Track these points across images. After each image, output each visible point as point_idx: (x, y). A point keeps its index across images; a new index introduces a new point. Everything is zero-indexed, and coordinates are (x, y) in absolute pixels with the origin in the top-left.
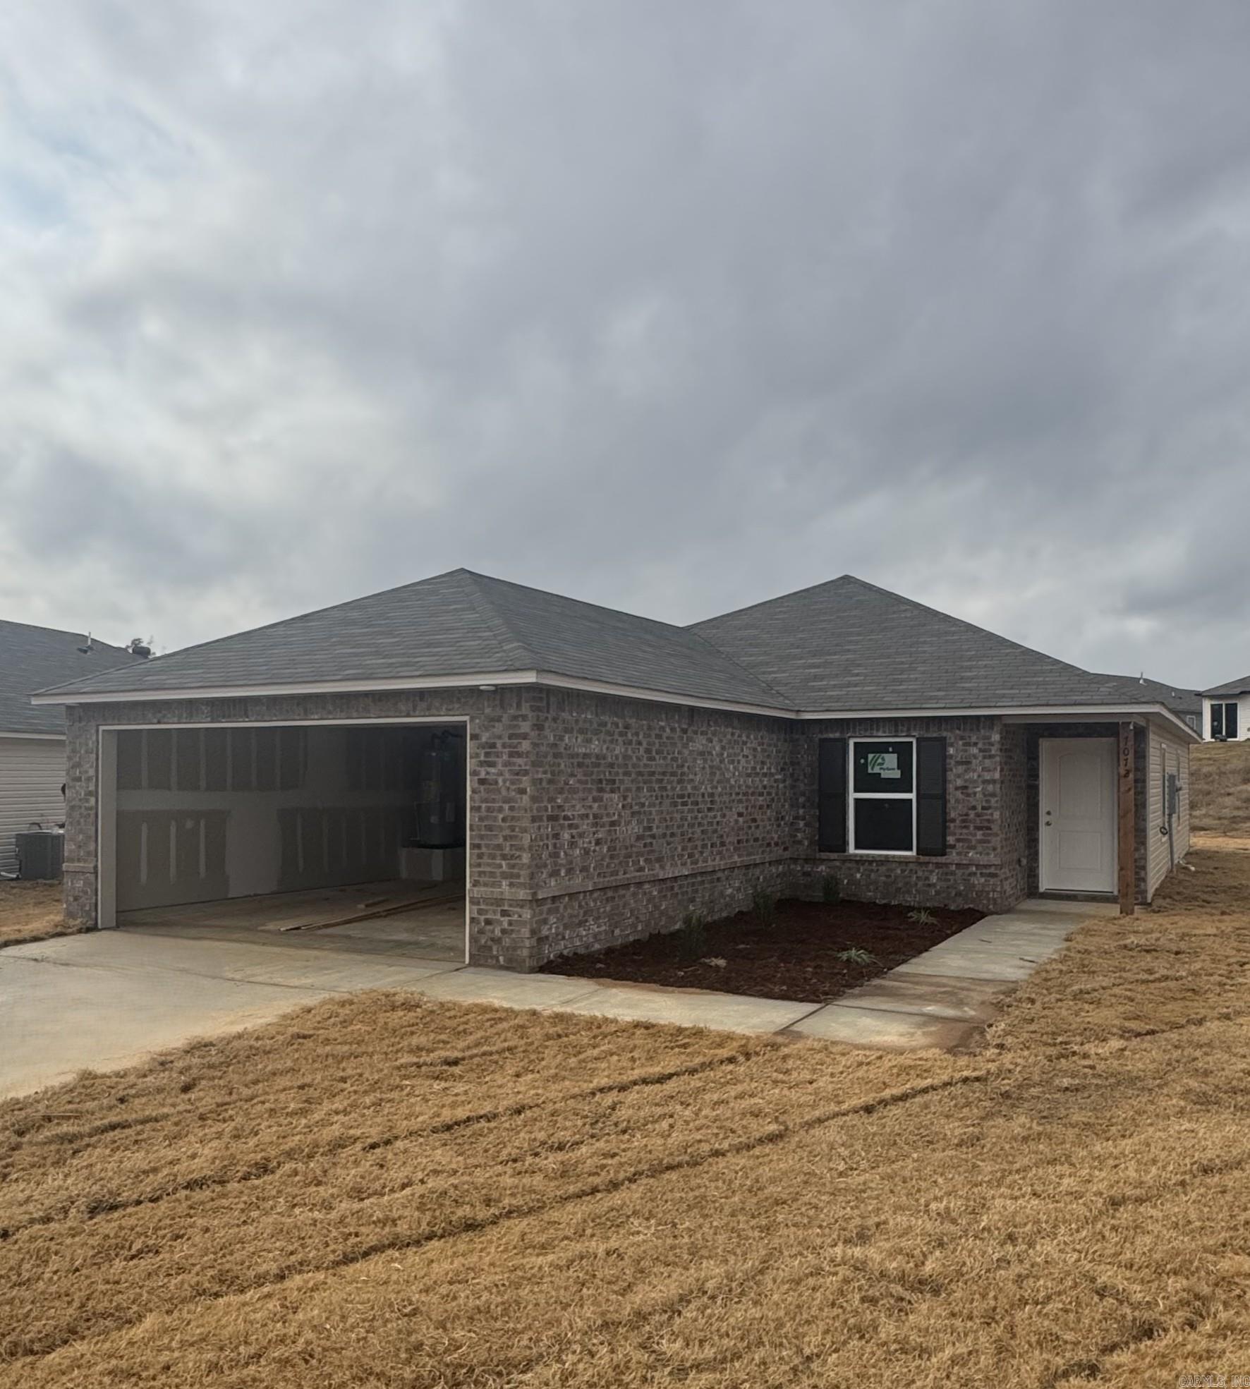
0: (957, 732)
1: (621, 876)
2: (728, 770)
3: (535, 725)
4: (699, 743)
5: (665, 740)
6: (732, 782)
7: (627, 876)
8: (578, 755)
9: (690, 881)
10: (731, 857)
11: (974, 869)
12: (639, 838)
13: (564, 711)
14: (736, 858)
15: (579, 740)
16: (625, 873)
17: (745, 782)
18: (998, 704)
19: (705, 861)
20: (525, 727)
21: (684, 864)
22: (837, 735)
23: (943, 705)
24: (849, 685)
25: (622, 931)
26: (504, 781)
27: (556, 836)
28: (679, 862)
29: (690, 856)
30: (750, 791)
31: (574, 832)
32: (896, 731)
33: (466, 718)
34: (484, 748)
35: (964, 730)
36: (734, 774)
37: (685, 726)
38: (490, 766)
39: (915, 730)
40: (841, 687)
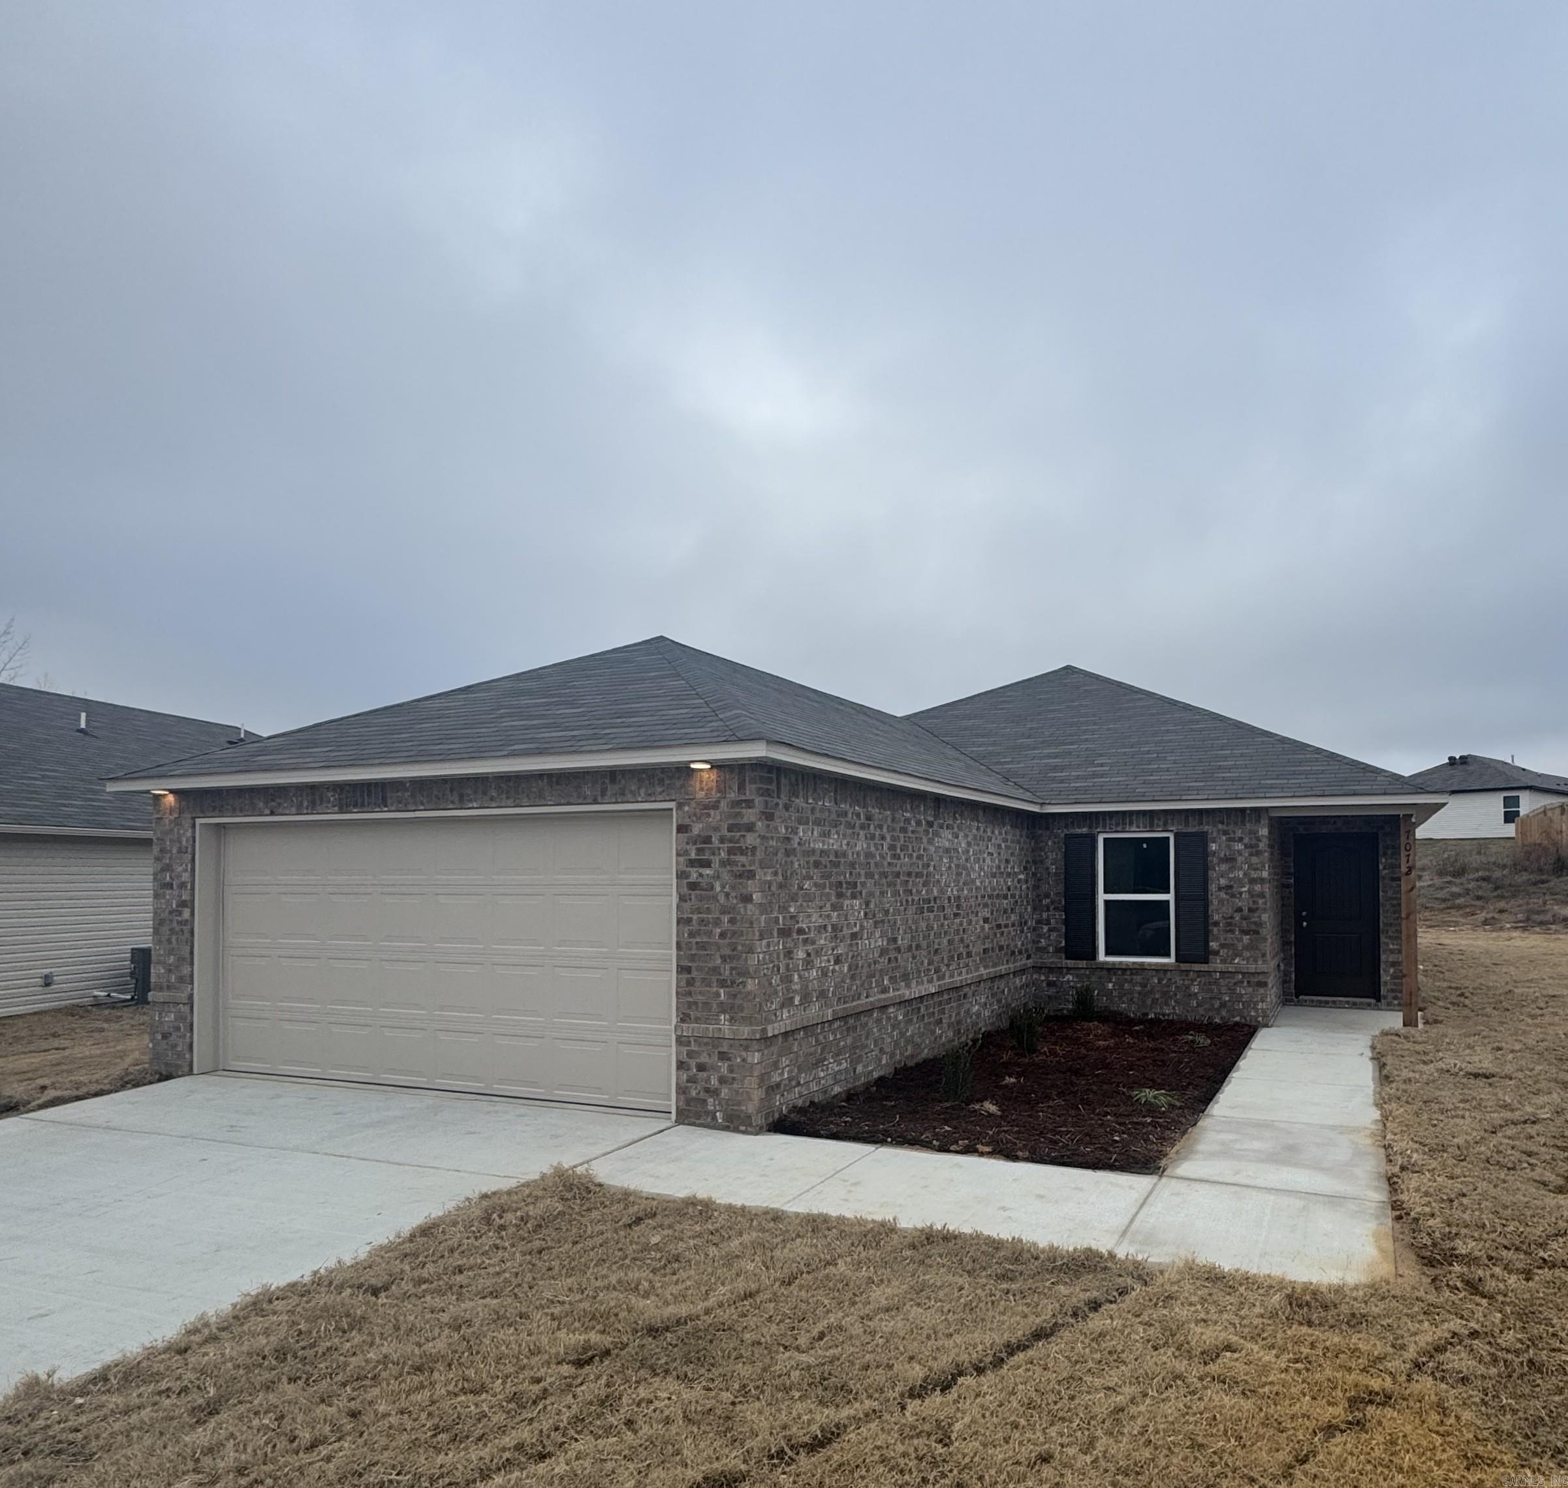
0: (1220, 826)
1: (863, 1001)
2: (973, 870)
3: (763, 813)
4: (945, 839)
5: (910, 835)
6: (978, 884)
7: (871, 999)
8: (814, 851)
9: (936, 999)
10: (977, 969)
11: (1240, 977)
12: (884, 951)
13: (797, 797)
14: (982, 971)
15: (815, 833)
16: (867, 997)
17: (990, 883)
18: (1267, 795)
19: (952, 976)
20: (750, 815)
21: (930, 981)
22: (1085, 830)
23: (1206, 797)
24: (1095, 775)
25: (865, 1067)
26: (723, 887)
27: (789, 954)
28: (925, 979)
29: (937, 971)
30: (995, 893)
31: (810, 948)
32: (1152, 825)
33: (672, 805)
34: (695, 843)
35: (1228, 824)
36: (980, 875)
37: (931, 819)
38: (702, 866)
39: (1173, 824)
40: (1085, 778)
